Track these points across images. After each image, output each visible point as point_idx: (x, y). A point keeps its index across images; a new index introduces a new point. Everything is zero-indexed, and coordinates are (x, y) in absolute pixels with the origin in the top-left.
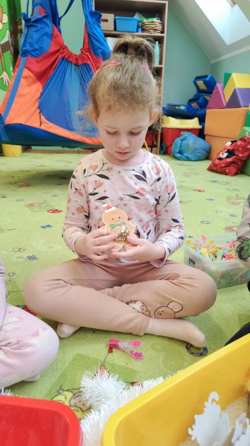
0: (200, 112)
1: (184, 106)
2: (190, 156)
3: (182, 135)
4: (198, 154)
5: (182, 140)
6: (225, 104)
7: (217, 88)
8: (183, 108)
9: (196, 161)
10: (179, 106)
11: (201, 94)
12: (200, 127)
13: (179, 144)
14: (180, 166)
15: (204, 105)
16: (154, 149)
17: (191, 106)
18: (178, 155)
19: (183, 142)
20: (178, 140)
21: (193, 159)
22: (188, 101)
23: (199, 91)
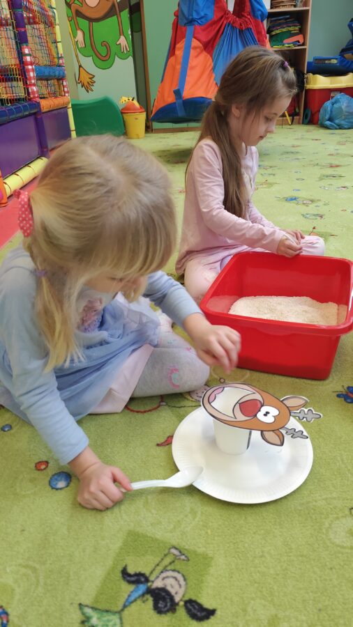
1: (336, 59)
2: (343, 122)
3: (332, 97)
5: (333, 104)
8: (334, 61)
9: (350, 128)
10: (330, 59)
13: (329, 109)
16: (296, 118)
17: (344, 57)
18: (328, 123)
19: (335, 105)
20: (328, 104)
21: (346, 127)
22: (340, 51)
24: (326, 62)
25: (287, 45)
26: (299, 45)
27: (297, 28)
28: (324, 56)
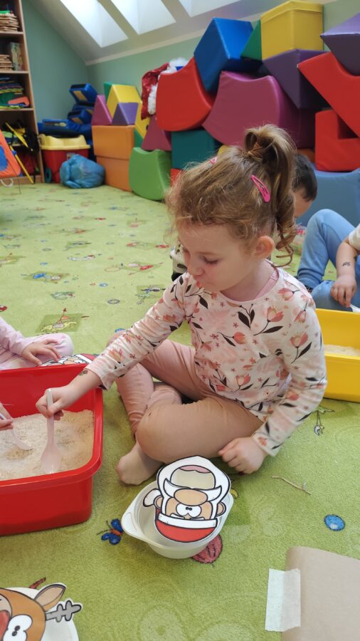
0: (85, 128)
1: (65, 122)
2: (83, 182)
3: (69, 158)
4: (92, 180)
5: (70, 165)
6: (111, 121)
7: (99, 101)
8: (63, 125)
9: (91, 187)
10: (59, 122)
11: (81, 107)
12: (88, 147)
13: (68, 169)
14: (75, 196)
15: (88, 120)
16: (37, 177)
17: (72, 121)
18: (69, 183)
19: (73, 166)
20: (66, 164)
21: (87, 186)
22: (67, 114)
23: (79, 103)
24: (56, 125)
25: (12, 106)
26: (25, 107)
27: (20, 90)
28: (53, 119)
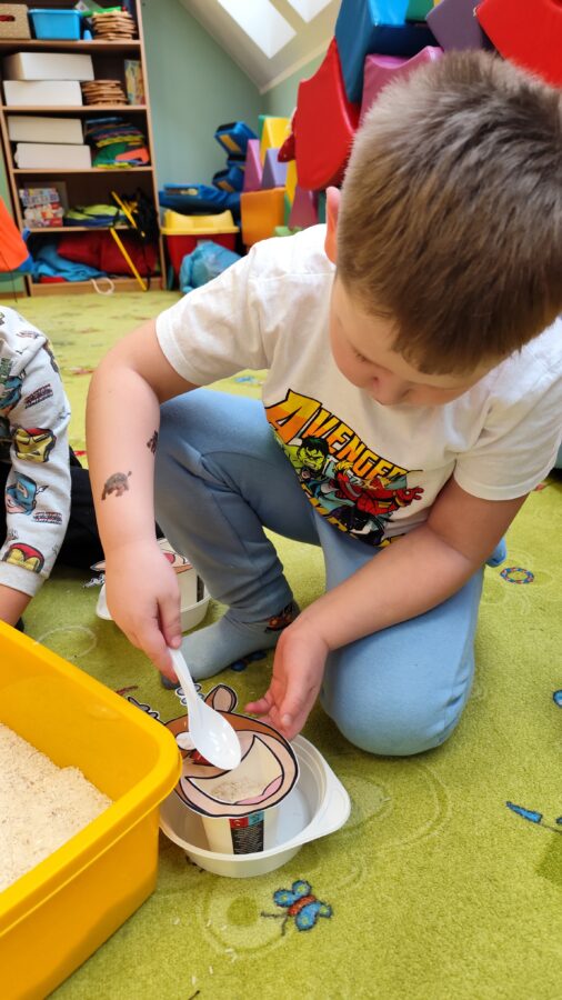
0: (233, 199)
1: (196, 188)
5: (193, 259)
6: (260, 182)
7: (251, 151)
10: (186, 189)
11: (232, 162)
12: (234, 229)
15: (239, 184)
16: (154, 280)
19: (196, 263)
20: (187, 259)
22: (213, 176)
23: (230, 155)
24: (183, 192)
25: (118, 165)
26: (139, 166)
27: (138, 138)
